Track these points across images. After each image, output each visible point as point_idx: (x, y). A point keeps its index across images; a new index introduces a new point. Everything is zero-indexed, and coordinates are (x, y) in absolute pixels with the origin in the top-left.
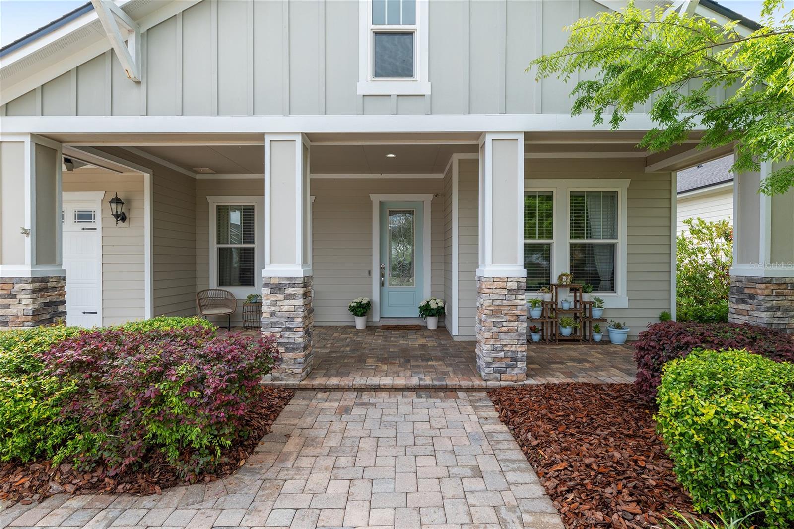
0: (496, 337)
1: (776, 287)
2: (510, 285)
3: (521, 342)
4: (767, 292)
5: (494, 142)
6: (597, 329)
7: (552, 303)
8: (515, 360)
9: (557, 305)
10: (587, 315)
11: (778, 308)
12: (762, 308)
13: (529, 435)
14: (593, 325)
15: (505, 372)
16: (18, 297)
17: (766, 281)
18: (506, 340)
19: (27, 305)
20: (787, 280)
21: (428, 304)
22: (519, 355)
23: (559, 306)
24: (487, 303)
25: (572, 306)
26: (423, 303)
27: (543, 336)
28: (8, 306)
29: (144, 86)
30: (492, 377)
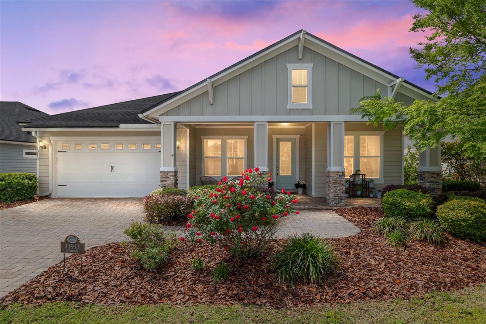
0: (335, 192)
1: (431, 174)
2: (340, 174)
3: (344, 193)
4: (428, 176)
5: (335, 125)
6: (371, 192)
7: (353, 181)
8: (342, 199)
9: (355, 182)
10: (367, 186)
11: (432, 182)
12: (427, 182)
13: (349, 217)
14: (370, 190)
15: (338, 204)
16: (169, 178)
17: (428, 172)
18: (338, 192)
19: (172, 181)
20: (435, 172)
21: (299, 183)
22: (343, 198)
23: (356, 183)
24: (332, 180)
25: (361, 183)
26: (297, 182)
27: (349, 195)
28: (166, 181)
29: (214, 106)
30: (334, 205)
